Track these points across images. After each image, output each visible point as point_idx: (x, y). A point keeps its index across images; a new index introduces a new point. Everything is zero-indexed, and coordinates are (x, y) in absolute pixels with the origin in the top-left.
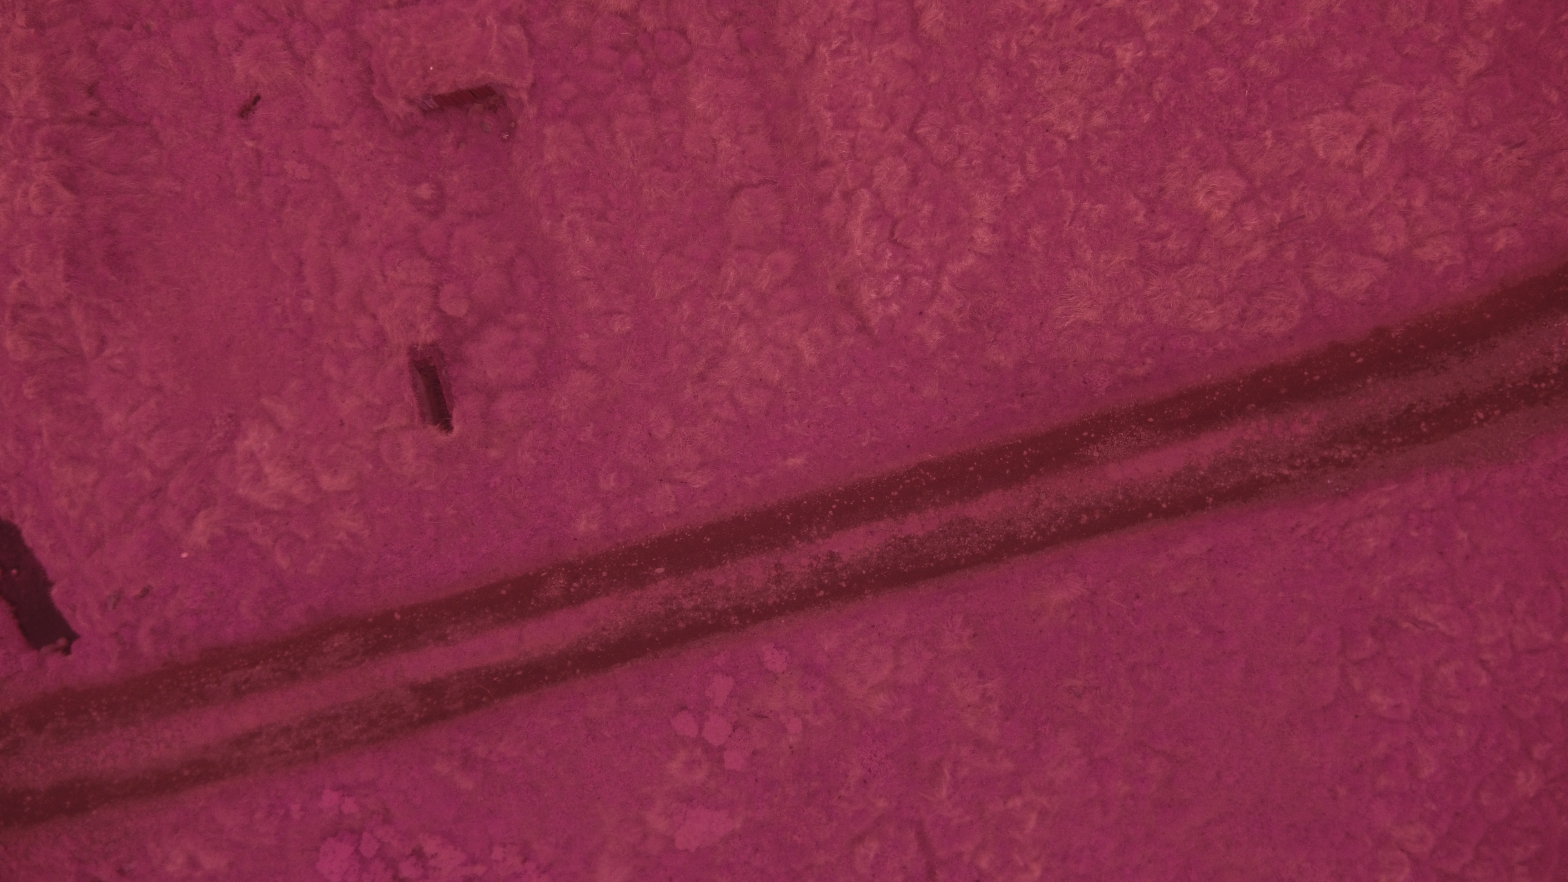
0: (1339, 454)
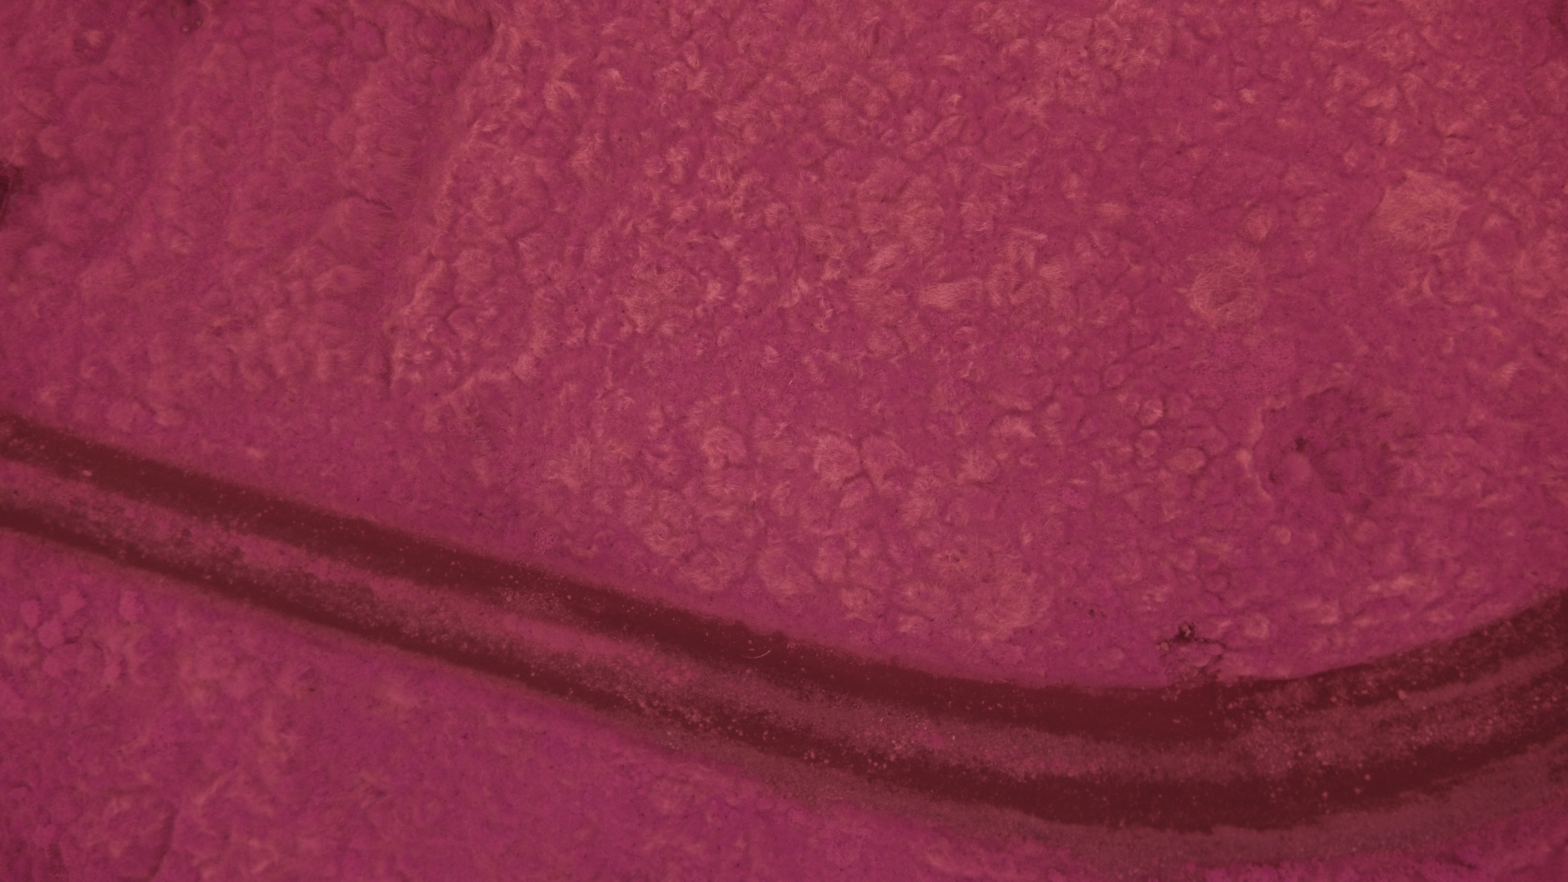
0: (690, 716)
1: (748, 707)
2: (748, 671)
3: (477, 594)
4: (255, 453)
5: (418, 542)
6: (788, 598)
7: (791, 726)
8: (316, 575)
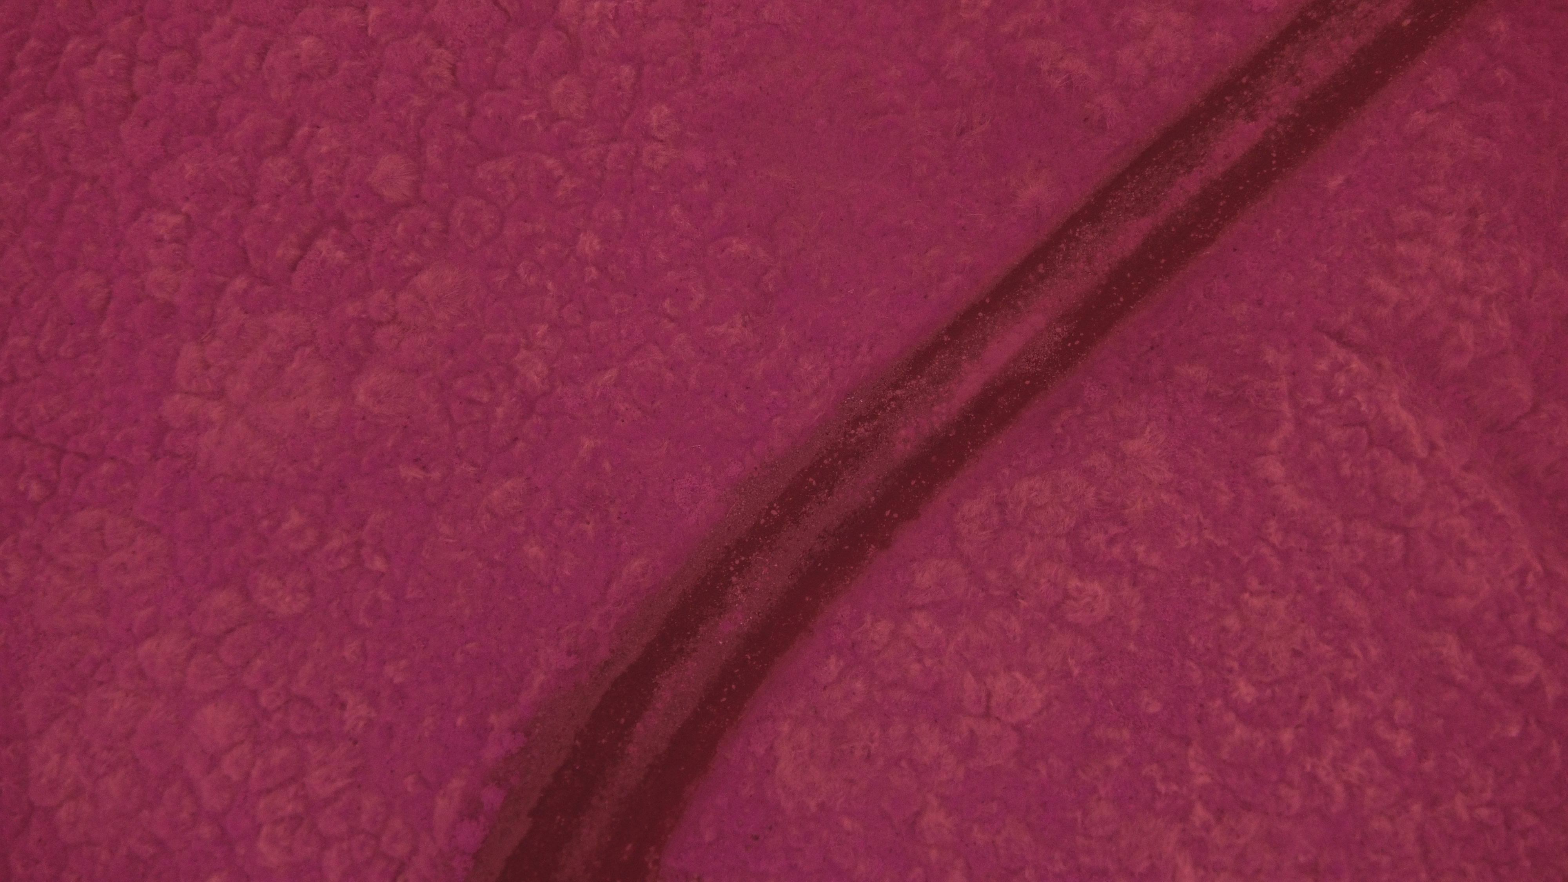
0: (866, 427)
1: (844, 480)
2: (873, 499)
3: (1080, 305)
4: (1335, 182)
5: (1160, 279)
6: (914, 573)
7: (807, 509)
8: (1186, 175)
